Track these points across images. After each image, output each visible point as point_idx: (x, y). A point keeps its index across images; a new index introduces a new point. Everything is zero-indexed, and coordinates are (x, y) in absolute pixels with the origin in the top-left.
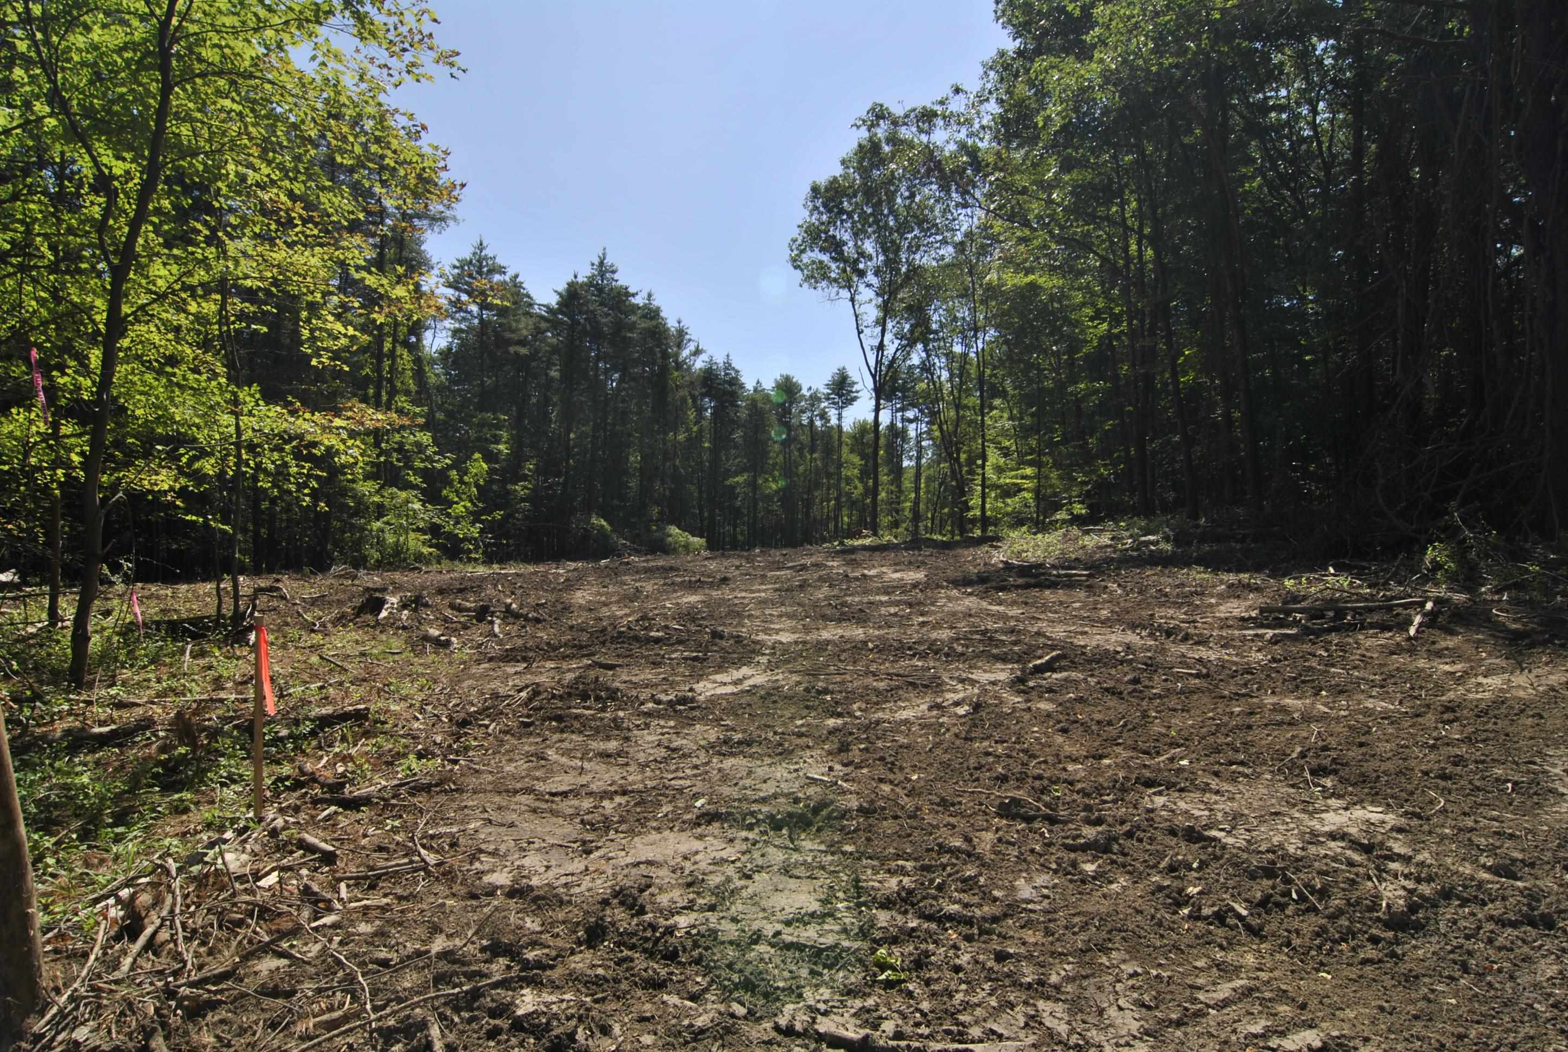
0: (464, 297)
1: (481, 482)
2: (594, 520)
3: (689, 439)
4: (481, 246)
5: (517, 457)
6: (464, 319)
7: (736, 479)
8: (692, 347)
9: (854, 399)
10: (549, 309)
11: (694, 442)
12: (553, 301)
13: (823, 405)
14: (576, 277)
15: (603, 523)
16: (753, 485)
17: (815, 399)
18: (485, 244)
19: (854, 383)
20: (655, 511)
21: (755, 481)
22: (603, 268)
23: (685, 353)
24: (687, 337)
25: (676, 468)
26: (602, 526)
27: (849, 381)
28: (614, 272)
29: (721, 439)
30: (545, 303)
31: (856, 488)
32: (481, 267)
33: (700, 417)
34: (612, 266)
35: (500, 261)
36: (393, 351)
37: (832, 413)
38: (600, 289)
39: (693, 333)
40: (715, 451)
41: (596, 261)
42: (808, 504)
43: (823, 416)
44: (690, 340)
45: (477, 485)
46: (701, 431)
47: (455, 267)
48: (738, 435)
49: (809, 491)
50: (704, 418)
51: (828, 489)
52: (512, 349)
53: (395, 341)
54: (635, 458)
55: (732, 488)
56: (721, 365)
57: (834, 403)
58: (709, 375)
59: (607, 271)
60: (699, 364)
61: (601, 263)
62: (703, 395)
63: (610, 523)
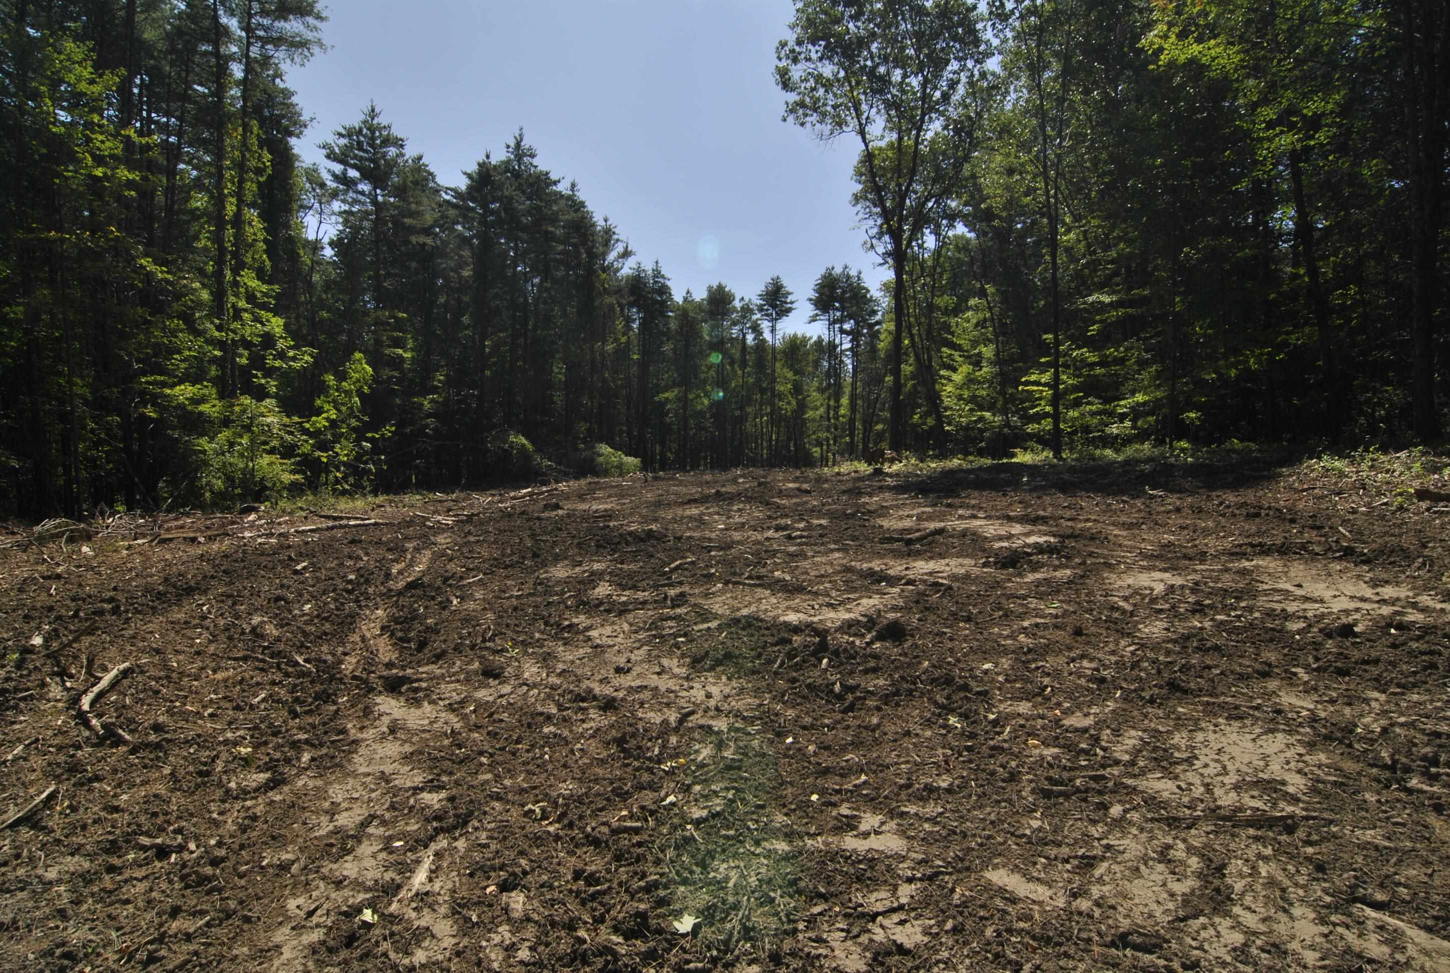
0: (353, 173)
1: (366, 389)
2: (512, 438)
3: (617, 351)
4: (373, 113)
5: (425, 367)
6: (355, 202)
7: (666, 395)
8: (620, 248)
9: (789, 310)
10: (457, 193)
11: (622, 353)
12: (463, 184)
13: (754, 317)
14: (488, 157)
15: (524, 441)
16: (683, 400)
17: (747, 310)
18: (377, 110)
19: (789, 293)
20: (583, 427)
21: (686, 396)
22: (519, 151)
23: (612, 256)
24: (615, 237)
25: (604, 380)
26: (523, 445)
27: (783, 291)
28: (532, 156)
29: (650, 352)
30: (453, 186)
31: (789, 403)
32: (373, 139)
33: (628, 328)
34: (530, 149)
35: (396, 132)
36: (238, 214)
37: (765, 325)
38: (517, 175)
39: (621, 232)
40: (643, 365)
41: (512, 144)
42: (742, 419)
43: (756, 329)
44: (618, 240)
45: (360, 393)
46: (628, 342)
47: (341, 135)
48: (667, 348)
49: (741, 408)
50: (632, 329)
51: (761, 404)
52: (414, 239)
53: (241, 202)
54: (559, 371)
55: (662, 404)
56: (650, 272)
57: (767, 315)
58: (637, 283)
59: (525, 155)
60: (627, 269)
61: (518, 145)
62: (631, 305)
63: (533, 442)
